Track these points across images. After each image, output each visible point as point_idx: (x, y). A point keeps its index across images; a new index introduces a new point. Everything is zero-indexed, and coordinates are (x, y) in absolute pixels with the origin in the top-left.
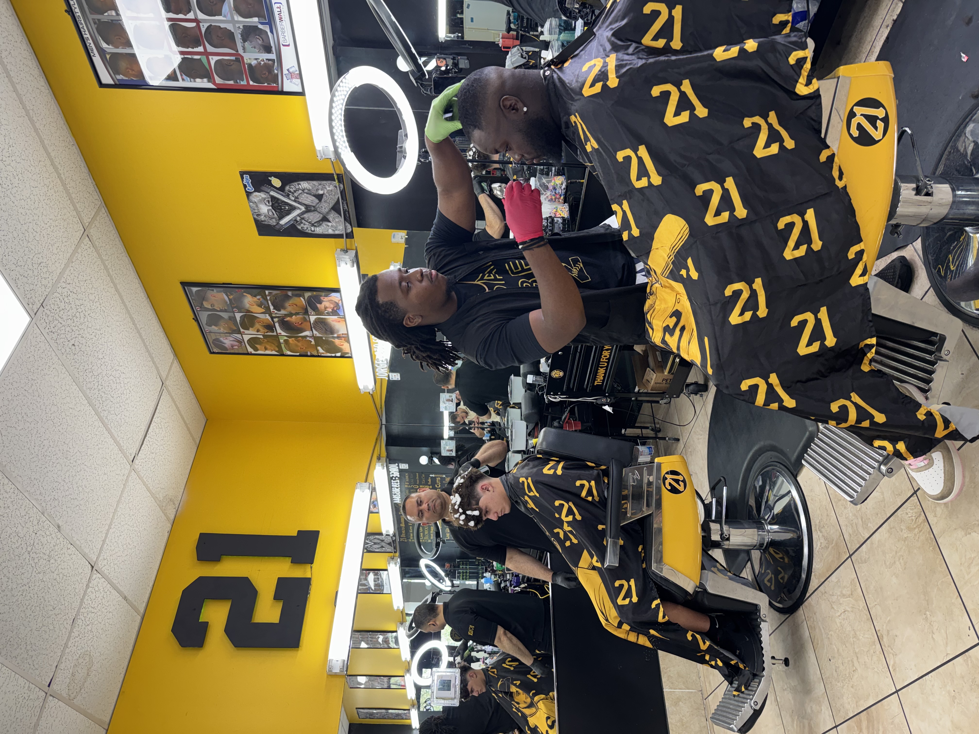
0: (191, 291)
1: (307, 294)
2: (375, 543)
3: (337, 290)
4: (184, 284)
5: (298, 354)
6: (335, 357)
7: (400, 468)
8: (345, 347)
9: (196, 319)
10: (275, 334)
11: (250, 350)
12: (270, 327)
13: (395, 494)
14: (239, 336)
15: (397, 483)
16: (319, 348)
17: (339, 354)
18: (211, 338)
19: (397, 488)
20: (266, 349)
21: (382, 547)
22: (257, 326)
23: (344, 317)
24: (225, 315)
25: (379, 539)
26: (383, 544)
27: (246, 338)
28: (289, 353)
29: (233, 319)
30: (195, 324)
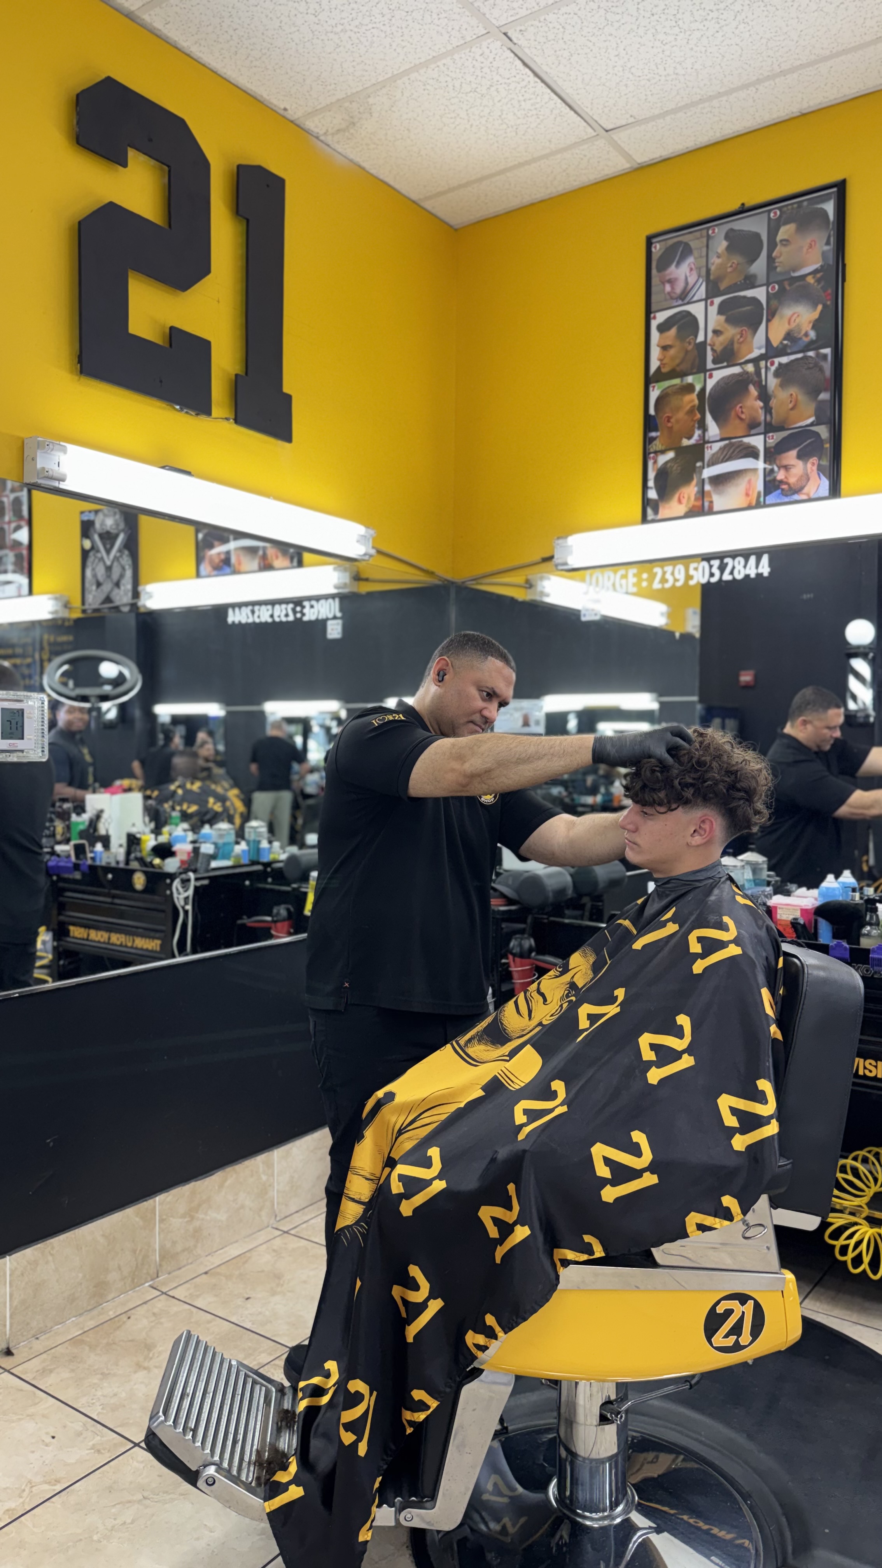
0: (825, 199)
1: (823, 431)
2: (109, 569)
3: (835, 491)
4: (841, 187)
5: (652, 412)
6: (645, 487)
7: (329, 623)
8: (673, 507)
9: (743, 210)
10: (710, 365)
11: (661, 317)
12: (726, 356)
13: (253, 612)
14: (702, 292)
15: (287, 615)
16: (671, 455)
17: (652, 494)
18: (694, 240)
19: (272, 616)
20: (665, 348)
21: (99, 585)
22: (731, 332)
23: (758, 505)
24: (759, 267)
25: (122, 576)
26: (107, 587)
27: (697, 310)
28: (654, 395)
29: (750, 282)
30: (735, 206)
